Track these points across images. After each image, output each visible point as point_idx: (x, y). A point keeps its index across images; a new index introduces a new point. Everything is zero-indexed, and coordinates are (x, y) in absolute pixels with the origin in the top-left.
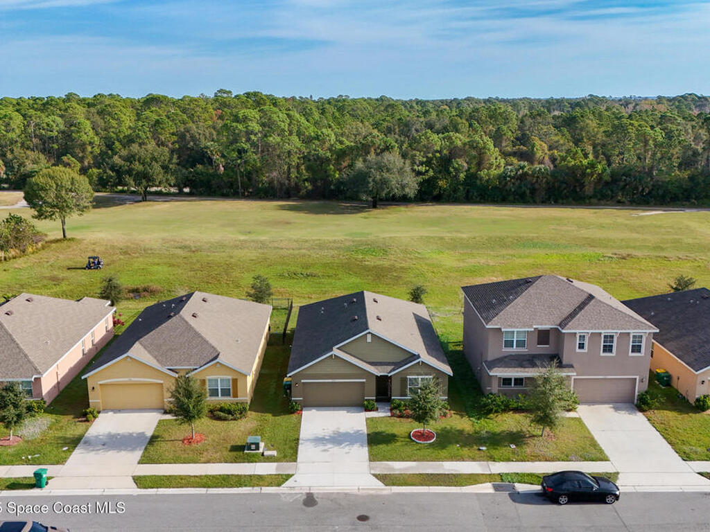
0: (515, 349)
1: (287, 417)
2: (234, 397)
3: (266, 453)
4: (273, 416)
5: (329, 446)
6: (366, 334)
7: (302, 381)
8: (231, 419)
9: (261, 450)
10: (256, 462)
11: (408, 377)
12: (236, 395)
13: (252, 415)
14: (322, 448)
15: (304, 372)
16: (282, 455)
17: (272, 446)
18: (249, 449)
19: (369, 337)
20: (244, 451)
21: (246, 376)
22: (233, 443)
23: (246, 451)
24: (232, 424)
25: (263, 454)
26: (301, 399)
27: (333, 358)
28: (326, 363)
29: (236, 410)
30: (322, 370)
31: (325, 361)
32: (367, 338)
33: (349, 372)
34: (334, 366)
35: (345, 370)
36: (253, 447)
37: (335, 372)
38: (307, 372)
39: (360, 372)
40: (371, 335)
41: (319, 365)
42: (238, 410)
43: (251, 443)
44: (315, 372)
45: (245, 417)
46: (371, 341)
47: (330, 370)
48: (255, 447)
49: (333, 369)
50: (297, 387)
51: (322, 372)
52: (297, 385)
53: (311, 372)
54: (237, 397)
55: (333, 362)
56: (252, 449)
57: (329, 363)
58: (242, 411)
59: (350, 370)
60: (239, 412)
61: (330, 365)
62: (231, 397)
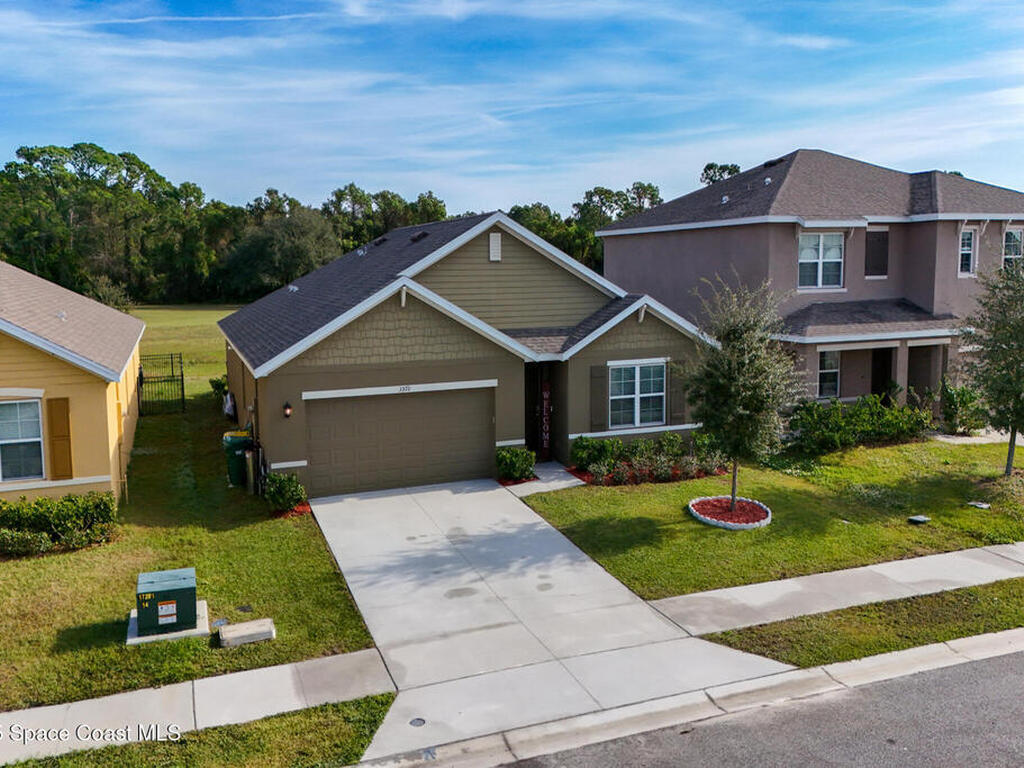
0: (820, 290)
1: (262, 528)
2: (56, 477)
3: (231, 633)
4: (213, 530)
5: (467, 578)
6: (486, 235)
7: (307, 395)
9: (203, 626)
10: (190, 676)
11: (610, 363)
12: (62, 470)
13: (132, 533)
15: (307, 363)
16: (304, 632)
17: (243, 609)
18: (149, 623)
19: (495, 240)
20: (122, 638)
21: (105, 383)
22: (64, 622)
23: (132, 641)
24: (53, 564)
25: (215, 640)
26: (304, 463)
27: (403, 304)
28: (381, 324)
29: (68, 517)
30: (368, 352)
31: (377, 317)
32: (489, 246)
33: (448, 356)
34: (405, 337)
35: (437, 348)
36: (167, 612)
37: (407, 358)
38: (320, 363)
39: (480, 354)
40: (500, 235)
41: (357, 334)
42: (78, 518)
43: (156, 593)
44: (344, 361)
45: (108, 541)
46: (500, 259)
47: (391, 350)
48: (175, 612)
49: (402, 346)
50: (286, 419)
51: (366, 361)
52: (288, 411)
53: (332, 359)
54: (71, 477)
55: (399, 320)
56: (162, 626)
57: (390, 325)
58: (92, 518)
59: (450, 348)
60: (81, 522)
61: (393, 333)
62: (46, 479)
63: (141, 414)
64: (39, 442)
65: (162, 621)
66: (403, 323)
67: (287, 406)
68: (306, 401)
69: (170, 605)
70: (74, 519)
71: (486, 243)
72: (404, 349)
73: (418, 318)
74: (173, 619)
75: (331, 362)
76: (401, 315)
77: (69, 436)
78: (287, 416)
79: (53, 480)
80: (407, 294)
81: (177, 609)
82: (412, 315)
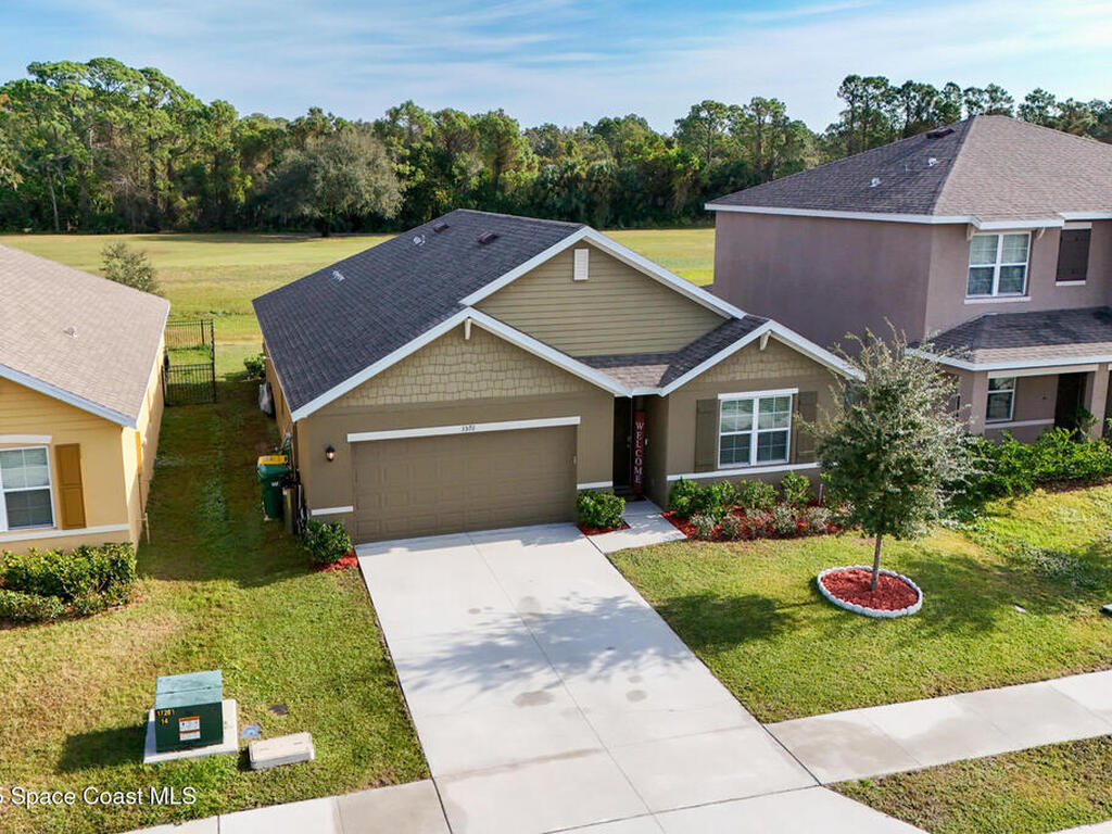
1: (300, 585)
2: (67, 525)
3: (266, 752)
4: (244, 585)
5: (541, 677)
6: (571, 250)
7: (352, 438)
8: (62, 617)
9: (231, 743)
10: (215, 810)
11: (721, 397)
12: (75, 518)
13: (152, 592)
14: (513, 689)
15: (353, 403)
16: (346, 750)
17: (280, 709)
18: (169, 739)
19: (582, 256)
20: (139, 757)
21: (120, 428)
22: (75, 724)
23: (151, 759)
24: (64, 633)
25: (245, 761)
26: (350, 509)
27: (468, 336)
28: (440, 359)
29: (80, 577)
30: (425, 389)
31: (436, 351)
32: (573, 263)
33: (520, 392)
34: (470, 372)
35: (509, 383)
36: (190, 728)
37: (471, 395)
38: (368, 402)
39: (559, 389)
40: (587, 250)
41: (413, 371)
42: (92, 576)
43: (175, 709)
44: (397, 400)
45: (126, 602)
46: (586, 278)
47: (453, 387)
48: (198, 728)
49: (464, 382)
50: (329, 463)
51: (422, 399)
52: (331, 455)
53: (384, 397)
54: (84, 526)
55: (463, 354)
56: (184, 742)
57: (449, 360)
58: (109, 577)
59: (524, 382)
60: (96, 582)
61: (455, 368)
62: (56, 528)
63: (166, 405)
64: (48, 490)
65: (183, 737)
66: (467, 357)
67: (330, 450)
68: (352, 443)
69: (193, 722)
70: (88, 578)
71: (569, 260)
72: (468, 386)
73: (485, 350)
74: (197, 735)
75: (381, 401)
76: (465, 348)
77: (81, 484)
78: (330, 460)
79: (64, 529)
80: (472, 325)
81: (201, 724)
82: (477, 348)
